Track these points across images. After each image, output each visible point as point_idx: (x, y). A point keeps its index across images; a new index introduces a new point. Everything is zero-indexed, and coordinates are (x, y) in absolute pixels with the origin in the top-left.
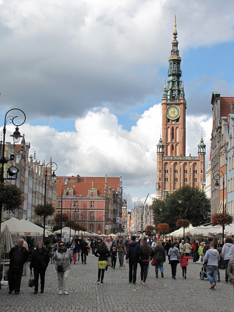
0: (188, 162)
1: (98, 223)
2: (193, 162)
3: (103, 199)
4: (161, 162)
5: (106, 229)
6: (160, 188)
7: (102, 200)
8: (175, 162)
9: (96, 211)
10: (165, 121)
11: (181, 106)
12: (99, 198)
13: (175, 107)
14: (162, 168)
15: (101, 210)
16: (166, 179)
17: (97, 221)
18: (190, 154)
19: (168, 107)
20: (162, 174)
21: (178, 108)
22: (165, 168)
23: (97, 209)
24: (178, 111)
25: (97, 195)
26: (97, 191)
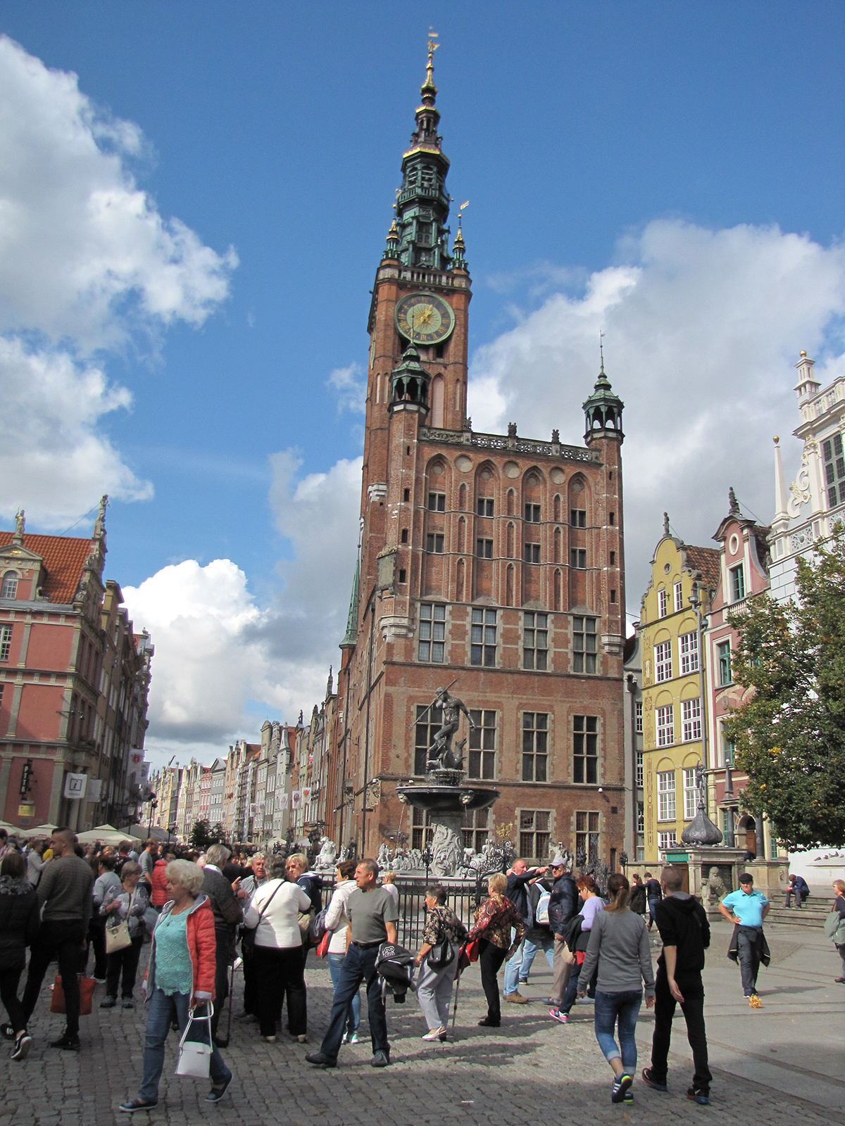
0: (545, 469)
1: (26, 754)
2: (571, 471)
3: (68, 617)
4: (414, 452)
5: (67, 795)
6: (403, 579)
7: (62, 622)
8: (482, 458)
9: (19, 680)
10: (389, 346)
11: (458, 299)
12: (44, 606)
13: (431, 300)
14: (418, 480)
15: (52, 682)
16: (434, 541)
17: (17, 746)
18: (556, 434)
19: (404, 295)
20: (417, 512)
21: (446, 304)
22: (432, 479)
23: (28, 673)
24: (445, 315)
25: (34, 590)
26: (37, 566)
